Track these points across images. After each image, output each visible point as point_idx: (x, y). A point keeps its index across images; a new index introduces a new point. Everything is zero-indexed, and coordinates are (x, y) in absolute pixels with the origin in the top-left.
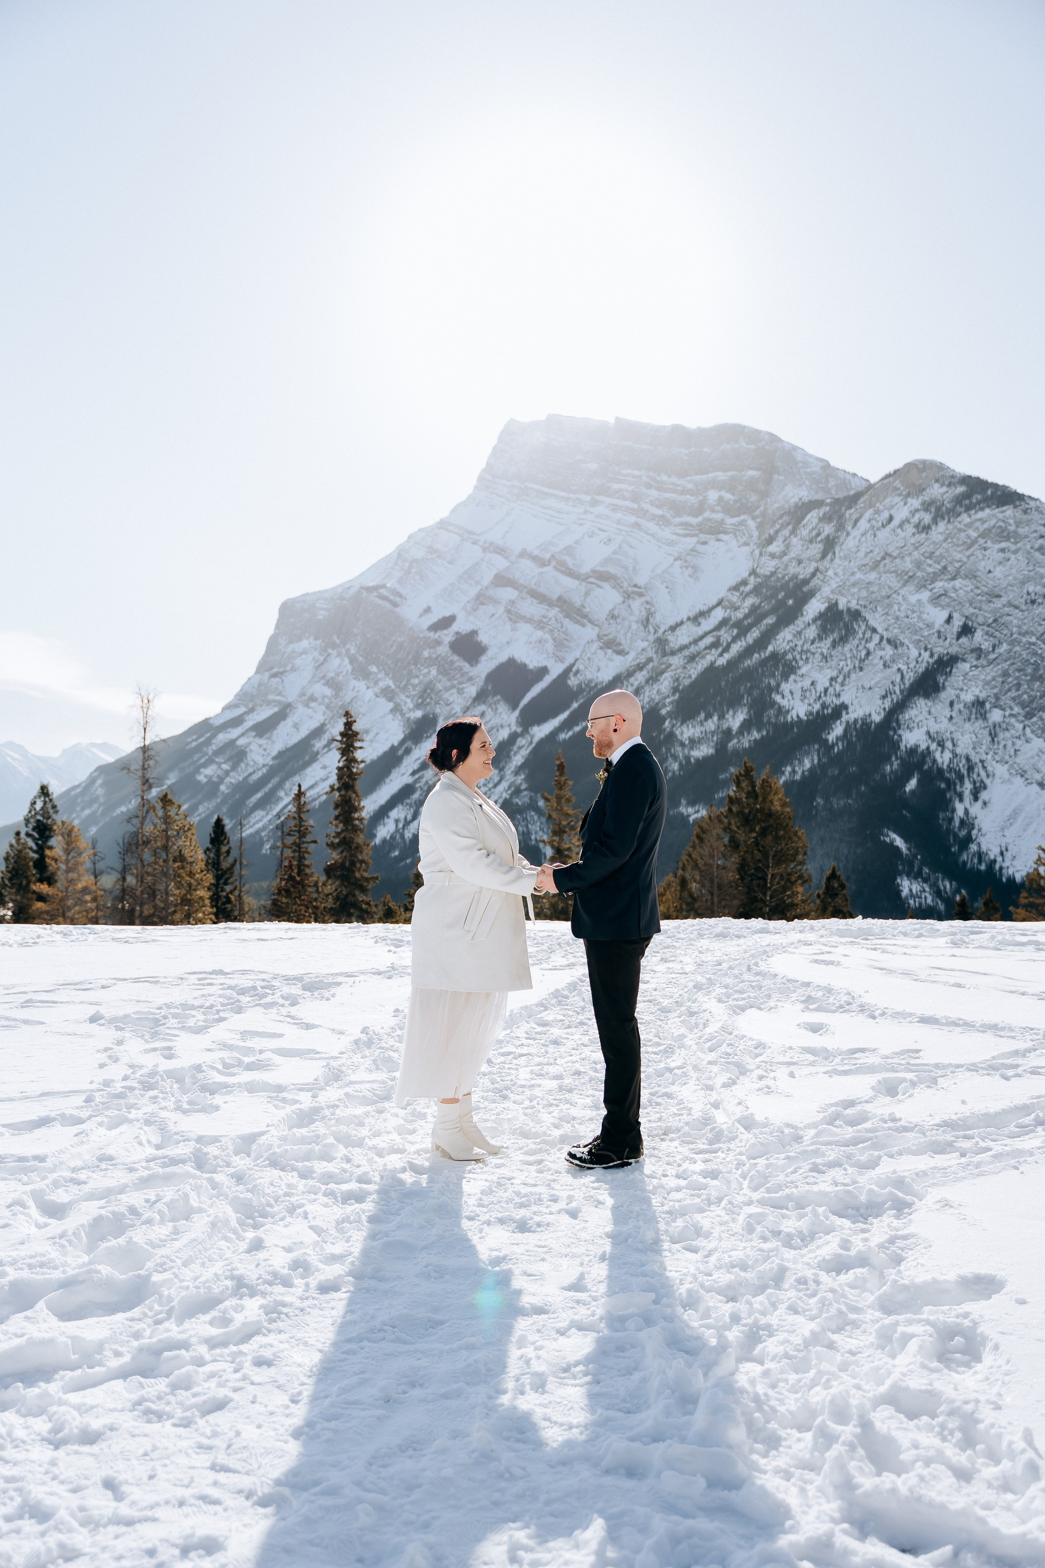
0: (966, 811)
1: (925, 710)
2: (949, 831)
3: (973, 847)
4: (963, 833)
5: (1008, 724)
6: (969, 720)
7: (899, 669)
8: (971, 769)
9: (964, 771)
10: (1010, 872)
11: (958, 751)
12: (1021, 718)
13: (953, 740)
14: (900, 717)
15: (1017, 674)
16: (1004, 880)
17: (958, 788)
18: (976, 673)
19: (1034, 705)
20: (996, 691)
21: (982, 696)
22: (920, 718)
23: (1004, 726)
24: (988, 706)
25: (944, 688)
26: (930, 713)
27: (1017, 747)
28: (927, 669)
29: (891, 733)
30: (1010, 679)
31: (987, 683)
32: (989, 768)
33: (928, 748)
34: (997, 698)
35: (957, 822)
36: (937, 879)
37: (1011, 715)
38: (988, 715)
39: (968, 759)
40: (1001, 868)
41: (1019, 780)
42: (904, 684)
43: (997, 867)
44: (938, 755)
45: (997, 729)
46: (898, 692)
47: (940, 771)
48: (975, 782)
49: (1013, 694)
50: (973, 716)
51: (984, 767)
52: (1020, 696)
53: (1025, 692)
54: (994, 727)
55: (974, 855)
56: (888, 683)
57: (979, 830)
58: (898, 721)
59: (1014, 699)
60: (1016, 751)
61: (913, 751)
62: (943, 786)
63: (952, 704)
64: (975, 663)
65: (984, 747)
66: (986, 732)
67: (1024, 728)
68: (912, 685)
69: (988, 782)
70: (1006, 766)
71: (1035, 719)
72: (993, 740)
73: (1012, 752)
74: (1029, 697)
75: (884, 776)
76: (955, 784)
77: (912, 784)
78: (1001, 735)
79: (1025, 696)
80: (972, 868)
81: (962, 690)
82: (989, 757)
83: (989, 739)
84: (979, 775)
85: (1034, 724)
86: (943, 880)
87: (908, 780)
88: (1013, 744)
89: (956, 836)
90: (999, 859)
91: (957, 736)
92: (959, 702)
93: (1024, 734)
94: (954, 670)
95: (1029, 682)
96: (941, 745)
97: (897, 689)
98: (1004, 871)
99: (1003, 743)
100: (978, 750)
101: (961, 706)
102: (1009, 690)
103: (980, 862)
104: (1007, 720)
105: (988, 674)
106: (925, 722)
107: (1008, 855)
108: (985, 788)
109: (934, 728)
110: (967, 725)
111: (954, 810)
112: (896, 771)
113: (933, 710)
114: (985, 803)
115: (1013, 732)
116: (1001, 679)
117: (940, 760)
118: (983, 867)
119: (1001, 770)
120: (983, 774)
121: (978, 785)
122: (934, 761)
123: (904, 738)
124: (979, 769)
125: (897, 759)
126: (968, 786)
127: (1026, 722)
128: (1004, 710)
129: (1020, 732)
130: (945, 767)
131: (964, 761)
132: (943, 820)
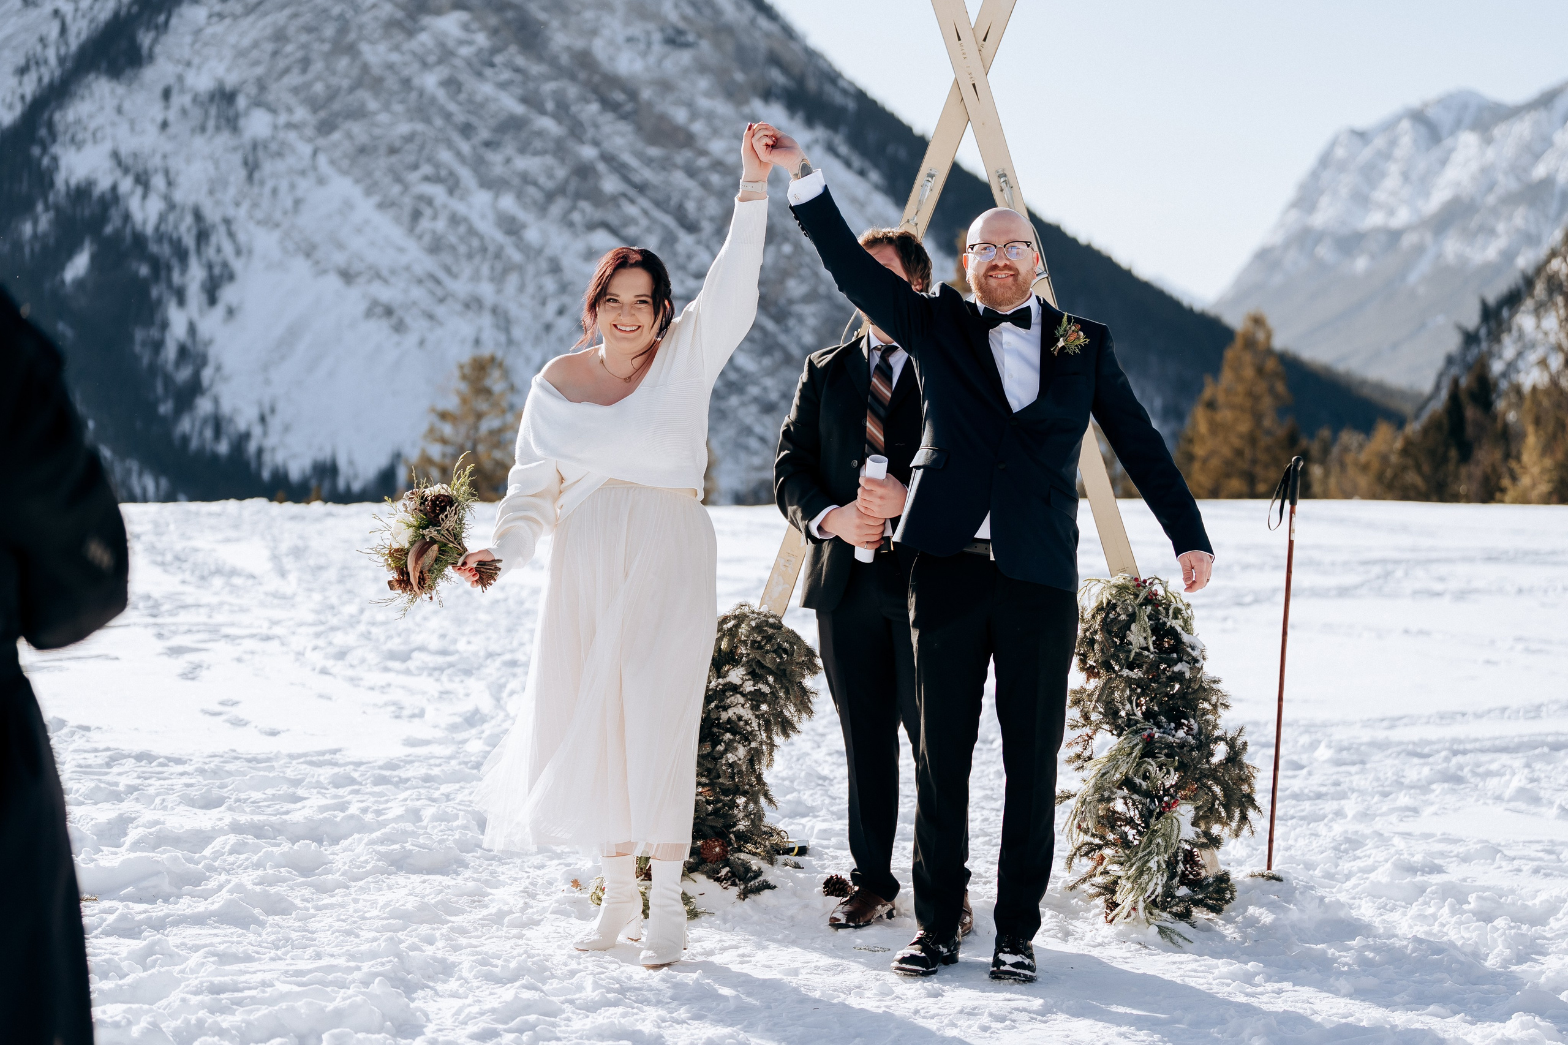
0: (192, 329)
1: (110, 104)
2: (154, 369)
3: (204, 406)
4: (184, 374)
5: (283, 144)
6: (203, 129)
7: (56, 13)
8: (202, 236)
9: (189, 241)
10: (280, 457)
11: (178, 196)
12: (309, 132)
13: (167, 173)
14: (57, 116)
15: (304, 38)
16: (266, 474)
17: (176, 277)
18: (218, 28)
19: (336, 106)
20: (259, 70)
21: (231, 80)
22: (99, 120)
23: (274, 147)
24: (241, 102)
25: (151, 58)
26: (119, 110)
27: (300, 193)
28: (116, 15)
29: (36, 151)
30: (289, 48)
31: (241, 53)
32: (242, 237)
33: (114, 188)
34: (262, 86)
35: (170, 352)
36: (128, 472)
37: (290, 126)
38: (242, 122)
39: (198, 216)
40: (260, 451)
41: (300, 266)
42: (67, 44)
43: (252, 447)
44: (134, 205)
45: (261, 154)
46: (53, 60)
47: (139, 240)
48: (210, 267)
49: (294, 79)
50: (211, 124)
51: (231, 235)
52: (308, 85)
53: (318, 78)
54: (255, 146)
55: (205, 421)
56: (32, 41)
57: (218, 368)
58: (50, 125)
59: (295, 90)
60: (297, 203)
61: (81, 193)
62: (144, 270)
63: (167, 94)
64: (218, 8)
65: (232, 191)
66: (237, 159)
67: (315, 153)
68: (83, 49)
69: (237, 265)
70: (276, 235)
71: (336, 136)
72: (250, 178)
73: (289, 203)
74: (328, 87)
75: (17, 246)
76: (169, 269)
77: (78, 266)
78: (268, 167)
79: (319, 88)
80: (201, 450)
81: (189, 64)
82: (243, 212)
83: (242, 173)
84: (219, 250)
85: (335, 145)
86: (140, 475)
87: (70, 251)
88: (292, 187)
89: (168, 380)
90: (257, 431)
91: (176, 164)
92: (182, 91)
93: (315, 168)
94: (174, 21)
95: (328, 57)
96: (143, 181)
97: (51, 55)
98: (267, 458)
99: (269, 185)
100: (218, 195)
101: (187, 99)
102: (287, 71)
103: (218, 433)
104: (281, 135)
105: (242, 35)
106: (109, 131)
107: (275, 423)
108: (231, 277)
109: (128, 144)
110: (199, 143)
111: (165, 325)
112: (45, 235)
113: (127, 106)
114: (231, 312)
115: (291, 161)
116: (269, 47)
117: (138, 215)
118: (223, 448)
119: (264, 241)
120: (228, 249)
121: (217, 271)
122: (127, 217)
123: (63, 163)
124: (219, 237)
125: (47, 208)
126: (195, 276)
127: (321, 142)
128: (273, 110)
129: (306, 162)
130: (149, 230)
131: (189, 220)
132: (144, 344)
